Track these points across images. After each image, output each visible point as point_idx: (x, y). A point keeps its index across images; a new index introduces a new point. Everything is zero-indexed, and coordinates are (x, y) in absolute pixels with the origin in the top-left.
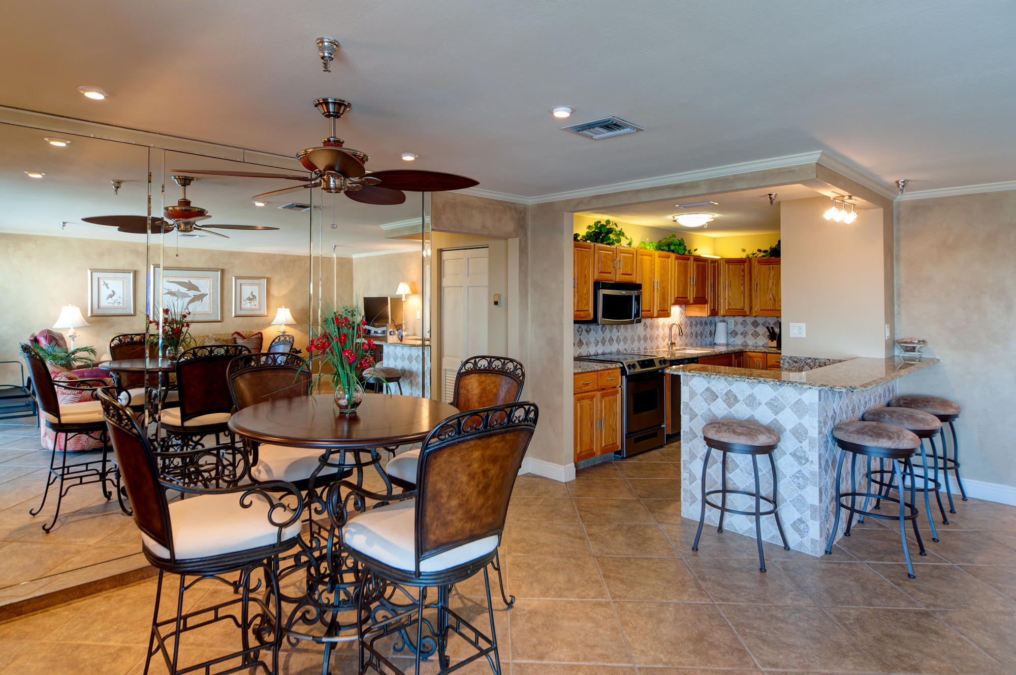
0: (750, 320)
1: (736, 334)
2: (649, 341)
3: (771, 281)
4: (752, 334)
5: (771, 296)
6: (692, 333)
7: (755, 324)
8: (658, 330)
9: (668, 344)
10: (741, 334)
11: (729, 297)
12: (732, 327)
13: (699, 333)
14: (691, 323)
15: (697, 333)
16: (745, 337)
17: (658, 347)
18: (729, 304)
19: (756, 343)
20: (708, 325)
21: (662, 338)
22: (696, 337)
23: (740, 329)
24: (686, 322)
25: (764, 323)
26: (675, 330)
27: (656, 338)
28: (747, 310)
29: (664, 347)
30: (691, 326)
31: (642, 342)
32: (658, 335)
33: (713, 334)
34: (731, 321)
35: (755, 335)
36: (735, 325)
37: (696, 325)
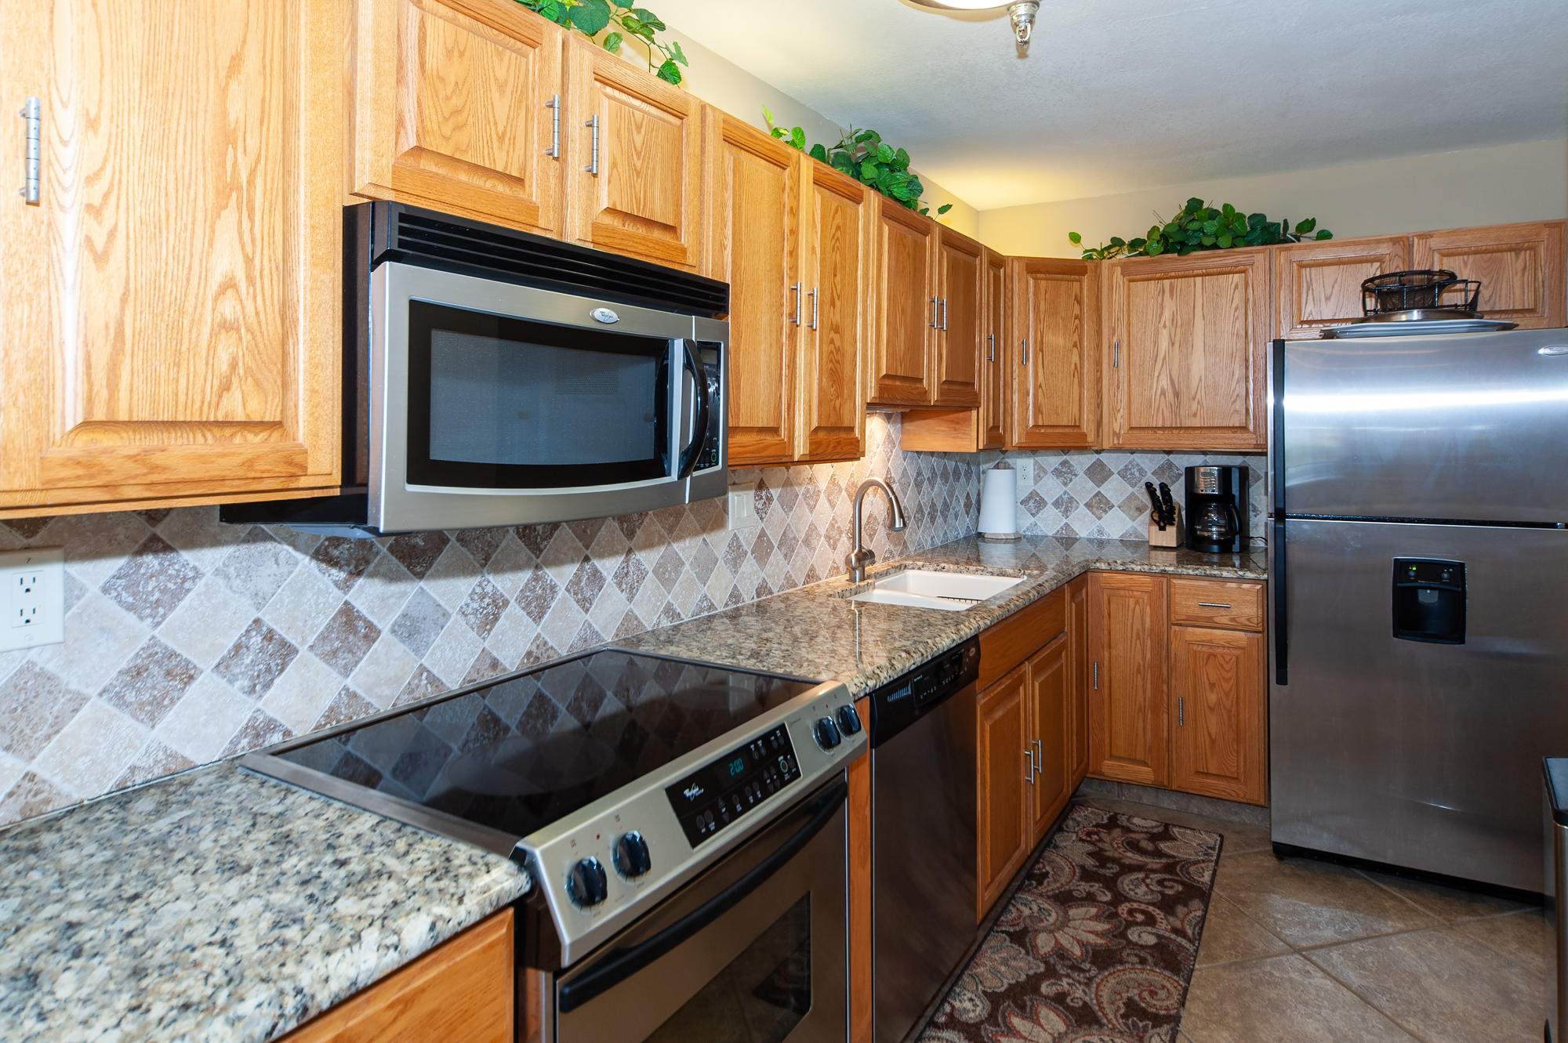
0: (1081, 462)
1: (1041, 503)
2: (776, 556)
3: (1165, 334)
4: (1088, 505)
5: (1165, 382)
6: (920, 510)
7: (1098, 473)
8: (812, 508)
9: (848, 561)
10: (1057, 504)
11: (1037, 387)
12: (1028, 485)
13: (939, 506)
14: (919, 474)
15: (933, 505)
16: (1066, 512)
17: (811, 576)
18: (1038, 410)
19: (1100, 532)
20: (963, 480)
21: (828, 537)
22: (933, 520)
23: (1051, 488)
24: (904, 474)
25: (1126, 469)
26: (875, 505)
27: (807, 542)
28: (1088, 427)
29: (835, 570)
30: (918, 484)
31: (749, 564)
32: (813, 528)
33: (975, 505)
34: (1026, 465)
35: (1098, 504)
36: (1037, 478)
37: (932, 481)
